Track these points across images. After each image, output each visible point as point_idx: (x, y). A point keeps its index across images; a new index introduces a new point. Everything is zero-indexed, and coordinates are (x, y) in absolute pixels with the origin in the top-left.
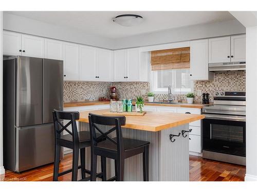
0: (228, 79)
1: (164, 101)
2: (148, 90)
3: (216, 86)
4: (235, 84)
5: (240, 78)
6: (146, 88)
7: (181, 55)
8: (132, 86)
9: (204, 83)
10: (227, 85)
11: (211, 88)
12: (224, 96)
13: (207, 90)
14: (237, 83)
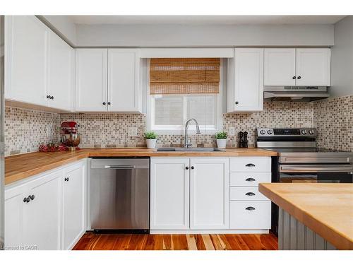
0: (272, 111)
1: (172, 145)
2: (141, 128)
3: (256, 122)
4: (281, 118)
5: (289, 111)
6: (139, 124)
7: (205, 73)
8: (108, 122)
9: (238, 117)
10: (271, 119)
11: (248, 124)
12: (273, 135)
13: (243, 126)
14: (285, 117)
